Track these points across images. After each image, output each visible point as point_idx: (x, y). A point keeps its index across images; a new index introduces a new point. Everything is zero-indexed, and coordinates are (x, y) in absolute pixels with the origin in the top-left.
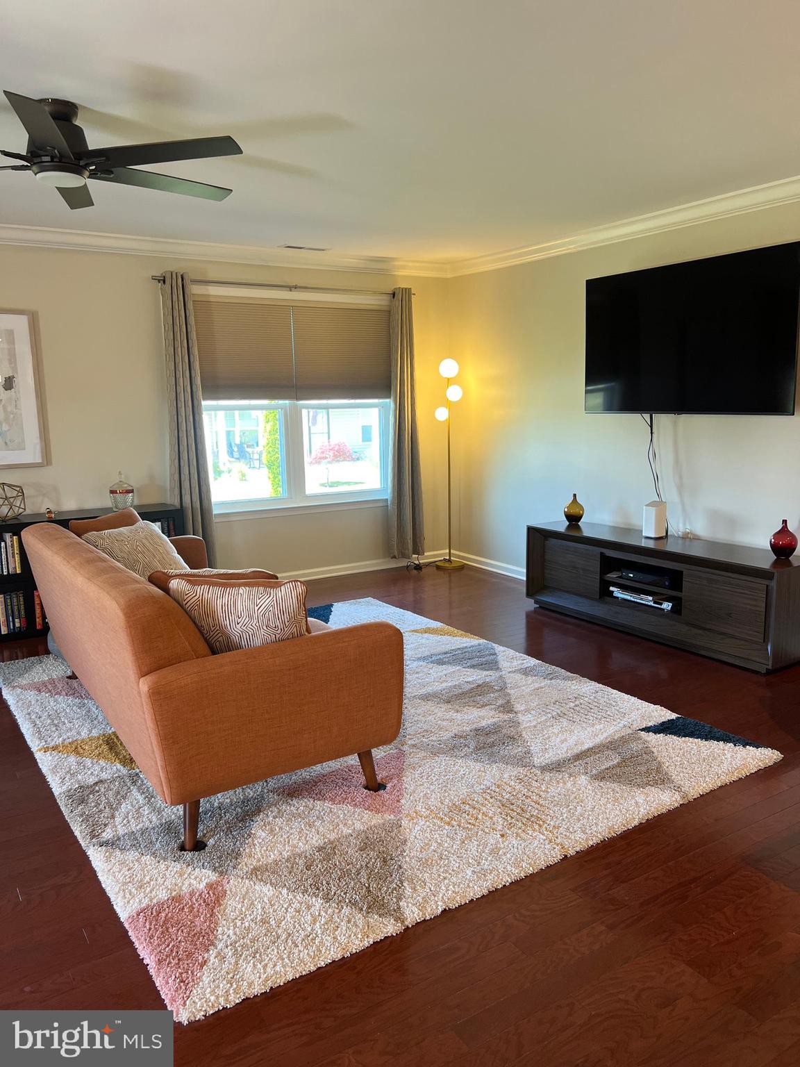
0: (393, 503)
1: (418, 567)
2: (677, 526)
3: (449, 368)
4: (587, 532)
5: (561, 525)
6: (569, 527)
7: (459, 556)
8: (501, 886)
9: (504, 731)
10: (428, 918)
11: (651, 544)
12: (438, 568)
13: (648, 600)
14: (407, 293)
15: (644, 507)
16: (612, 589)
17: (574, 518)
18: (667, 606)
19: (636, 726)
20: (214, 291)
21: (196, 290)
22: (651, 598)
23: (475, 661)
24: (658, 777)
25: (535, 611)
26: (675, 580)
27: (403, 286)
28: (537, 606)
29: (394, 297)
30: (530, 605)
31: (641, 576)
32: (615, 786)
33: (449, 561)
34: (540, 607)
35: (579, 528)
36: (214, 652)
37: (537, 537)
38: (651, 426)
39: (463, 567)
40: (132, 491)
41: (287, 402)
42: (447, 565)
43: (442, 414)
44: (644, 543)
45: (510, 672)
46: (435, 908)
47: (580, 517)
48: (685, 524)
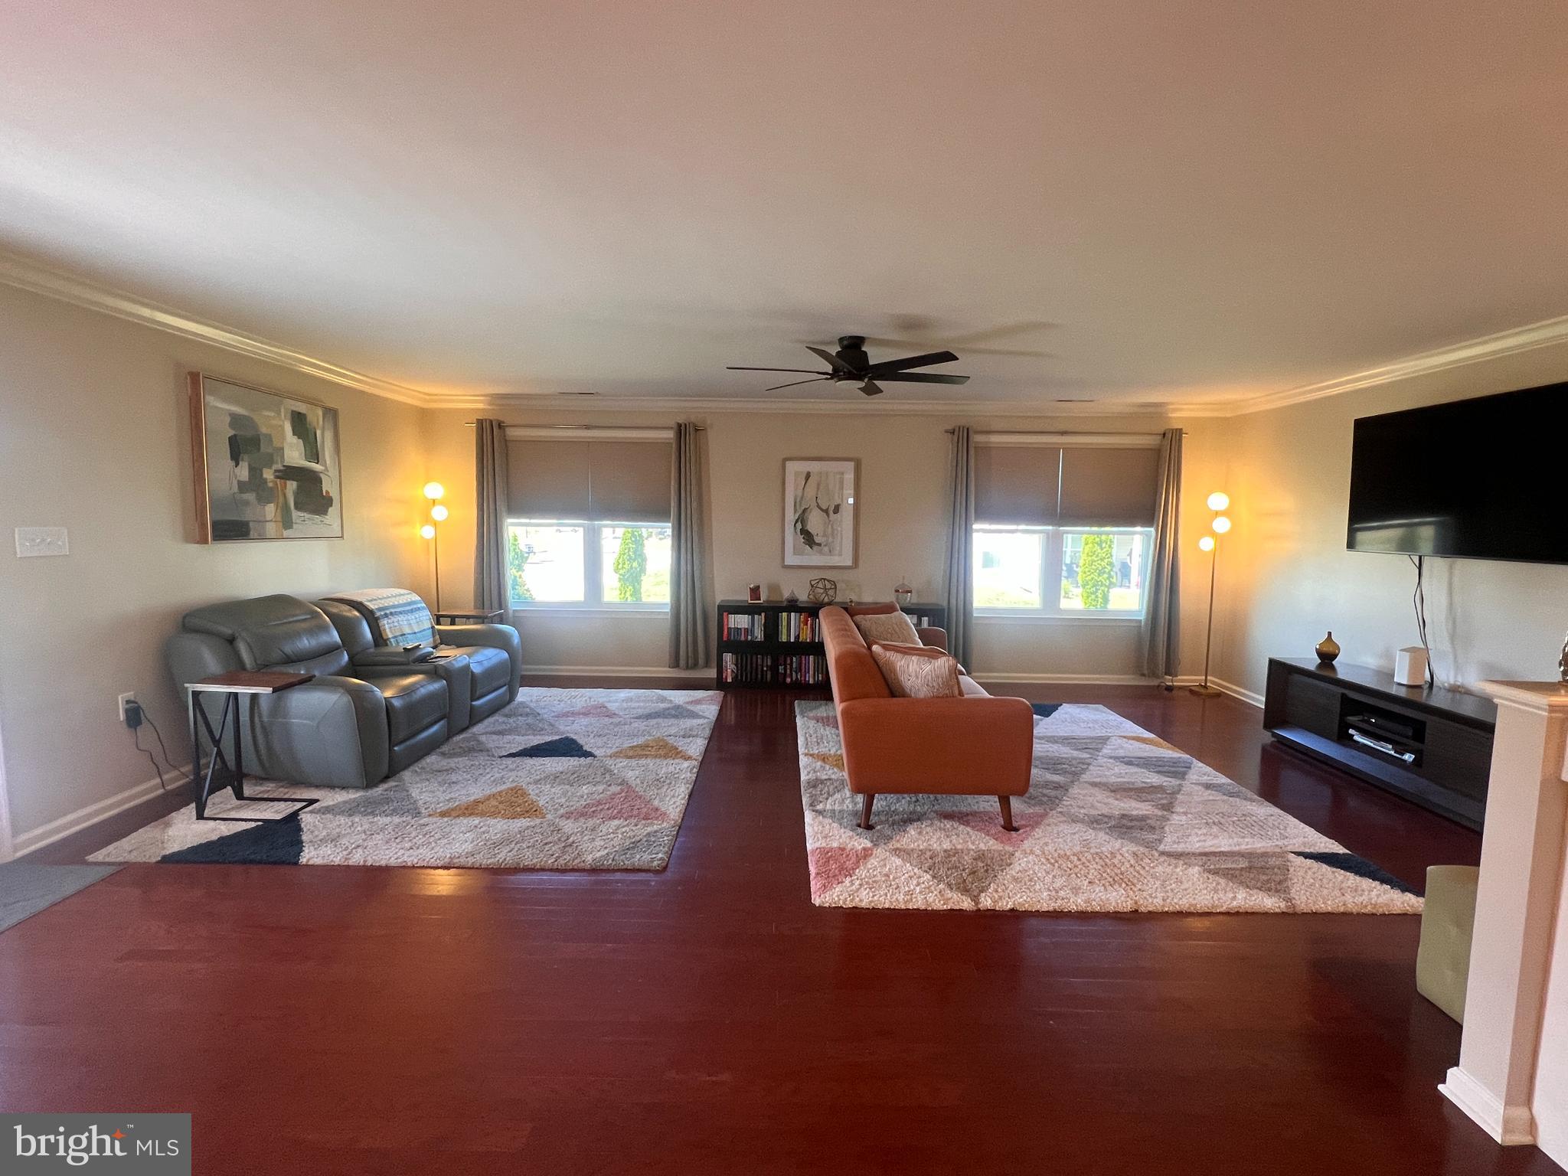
0: (1146, 624)
1: (1169, 689)
2: (1445, 675)
3: (1218, 501)
4: (1342, 674)
5: (1311, 661)
6: (1320, 666)
7: (1215, 682)
8: (1066, 910)
9: (1149, 821)
10: (997, 909)
11: (1402, 693)
12: (1191, 691)
13: (1388, 749)
14: (1179, 433)
15: (1398, 652)
16: (1351, 731)
17: (1327, 657)
18: (1408, 757)
19: (1289, 848)
20: (995, 439)
21: (978, 438)
22: (1390, 747)
23: (1160, 769)
24: (1278, 885)
25: (1272, 744)
26: (1418, 731)
27: (1176, 427)
28: (1275, 740)
29: (1164, 437)
30: (1267, 737)
31: (1381, 722)
32: (1223, 881)
33: (1205, 687)
34: (1278, 741)
35: (1333, 668)
36: (893, 695)
37: (1281, 672)
38: (1420, 568)
39: (1219, 695)
40: (910, 592)
41: (1050, 528)
42: (1202, 691)
43: (1207, 544)
44: (1394, 691)
45: (1192, 784)
46: (1006, 905)
47: (1335, 656)
48: (1455, 677)
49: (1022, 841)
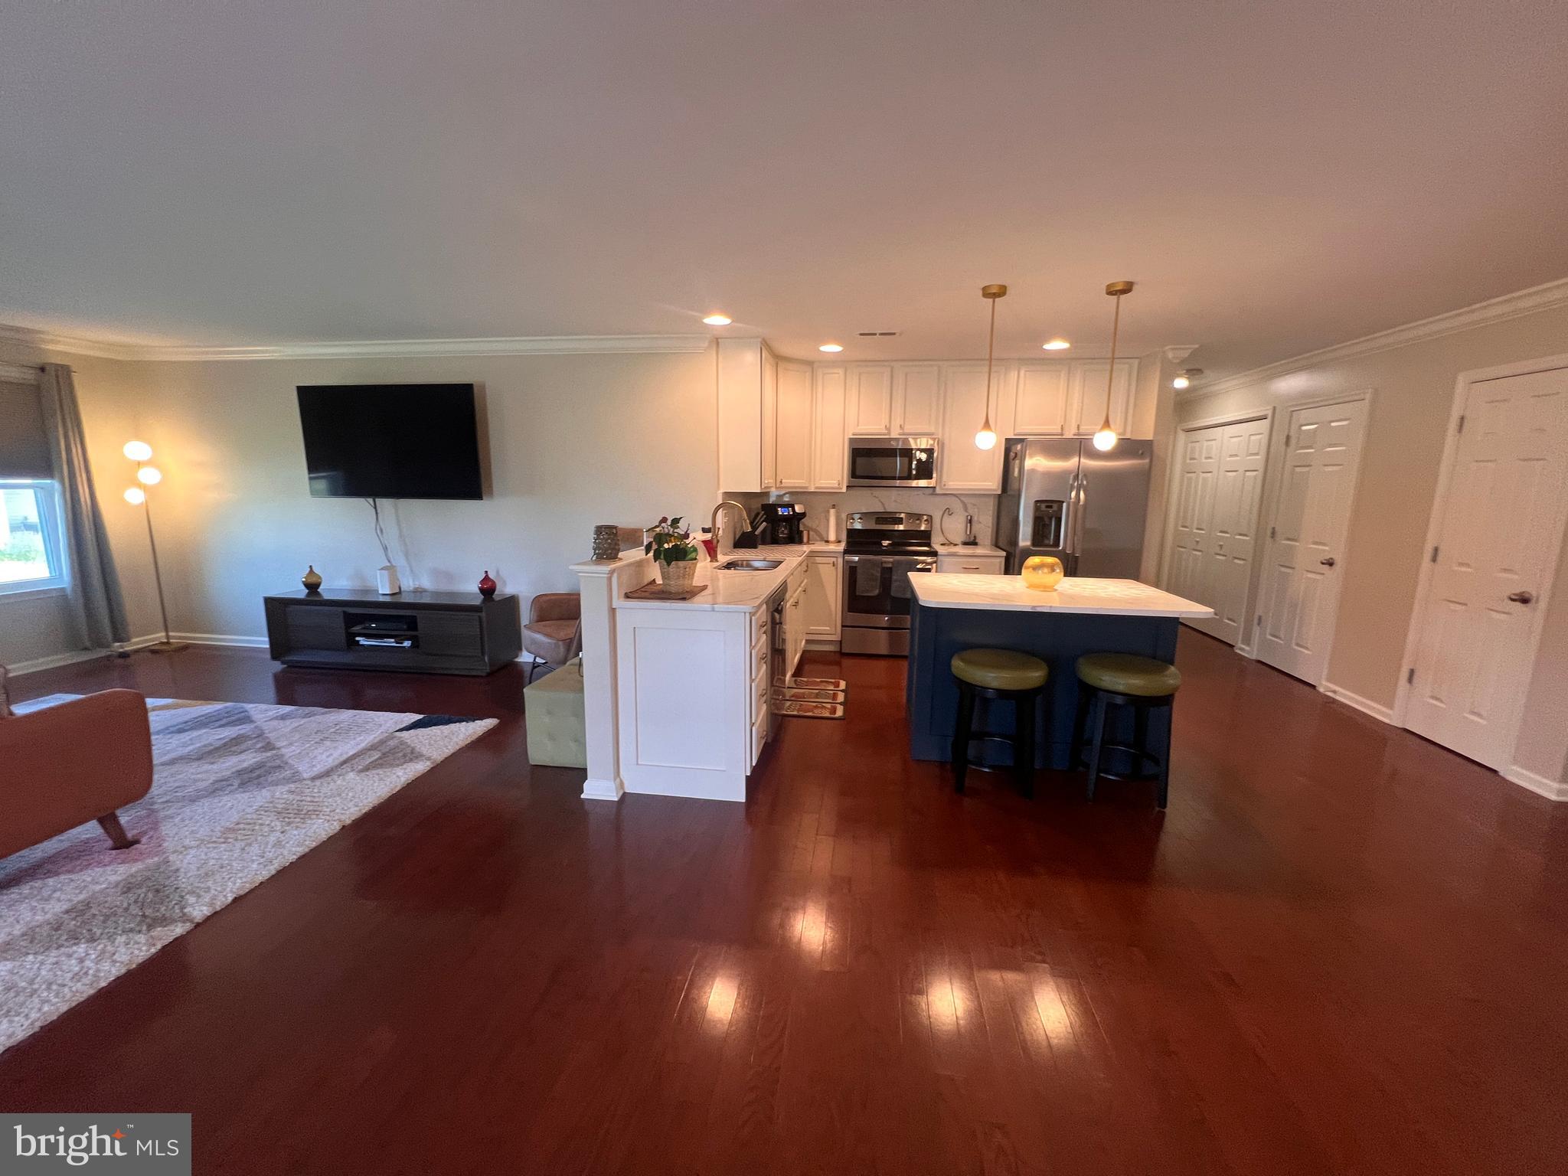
0: (75, 591)
1: (124, 655)
2: (408, 584)
3: (136, 450)
4: (327, 596)
5: (302, 593)
6: (308, 595)
7: (177, 637)
8: (288, 864)
9: (269, 764)
10: (218, 909)
11: (388, 599)
12: (154, 652)
13: (391, 642)
14: (64, 369)
15: (378, 571)
16: (357, 639)
17: (312, 587)
18: (407, 644)
19: (391, 730)
22: (393, 640)
23: (224, 721)
24: (413, 756)
25: (283, 671)
26: (412, 624)
27: (59, 362)
28: (285, 666)
29: (43, 372)
30: (278, 666)
31: (382, 625)
32: (380, 771)
33: (168, 643)
34: (289, 666)
35: (318, 594)
37: (276, 608)
38: (375, 508)
39: (186, 647)
42: (164, 647)
43: (134, 497)
44: (381, 599)
45: (266, 721)
46: (225, 897)
47: (318, 585)
48: (414, 581)
49: (160, 846)
